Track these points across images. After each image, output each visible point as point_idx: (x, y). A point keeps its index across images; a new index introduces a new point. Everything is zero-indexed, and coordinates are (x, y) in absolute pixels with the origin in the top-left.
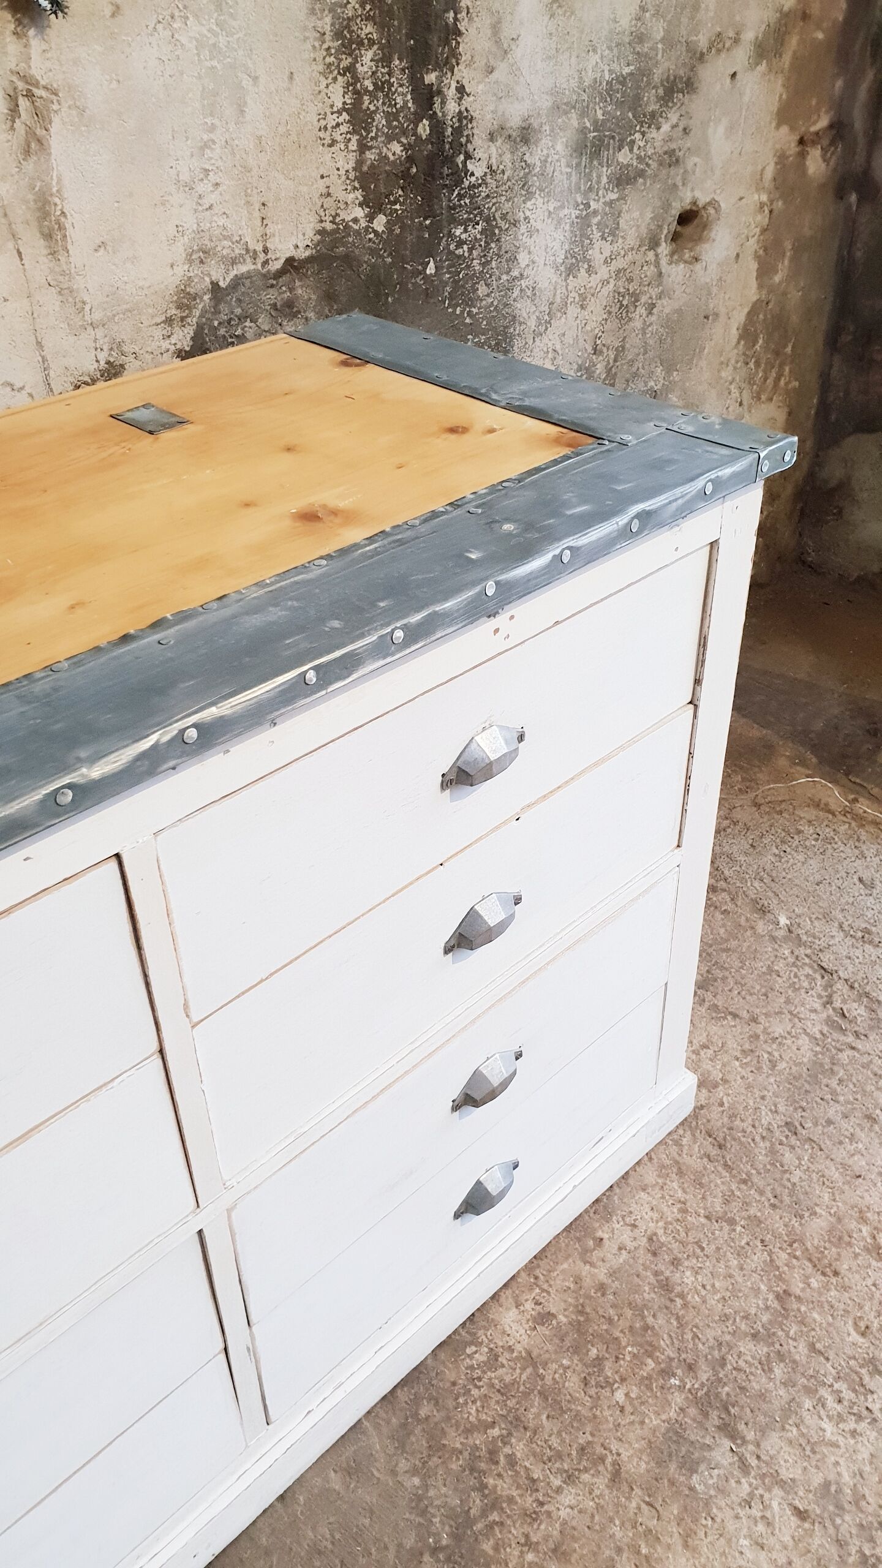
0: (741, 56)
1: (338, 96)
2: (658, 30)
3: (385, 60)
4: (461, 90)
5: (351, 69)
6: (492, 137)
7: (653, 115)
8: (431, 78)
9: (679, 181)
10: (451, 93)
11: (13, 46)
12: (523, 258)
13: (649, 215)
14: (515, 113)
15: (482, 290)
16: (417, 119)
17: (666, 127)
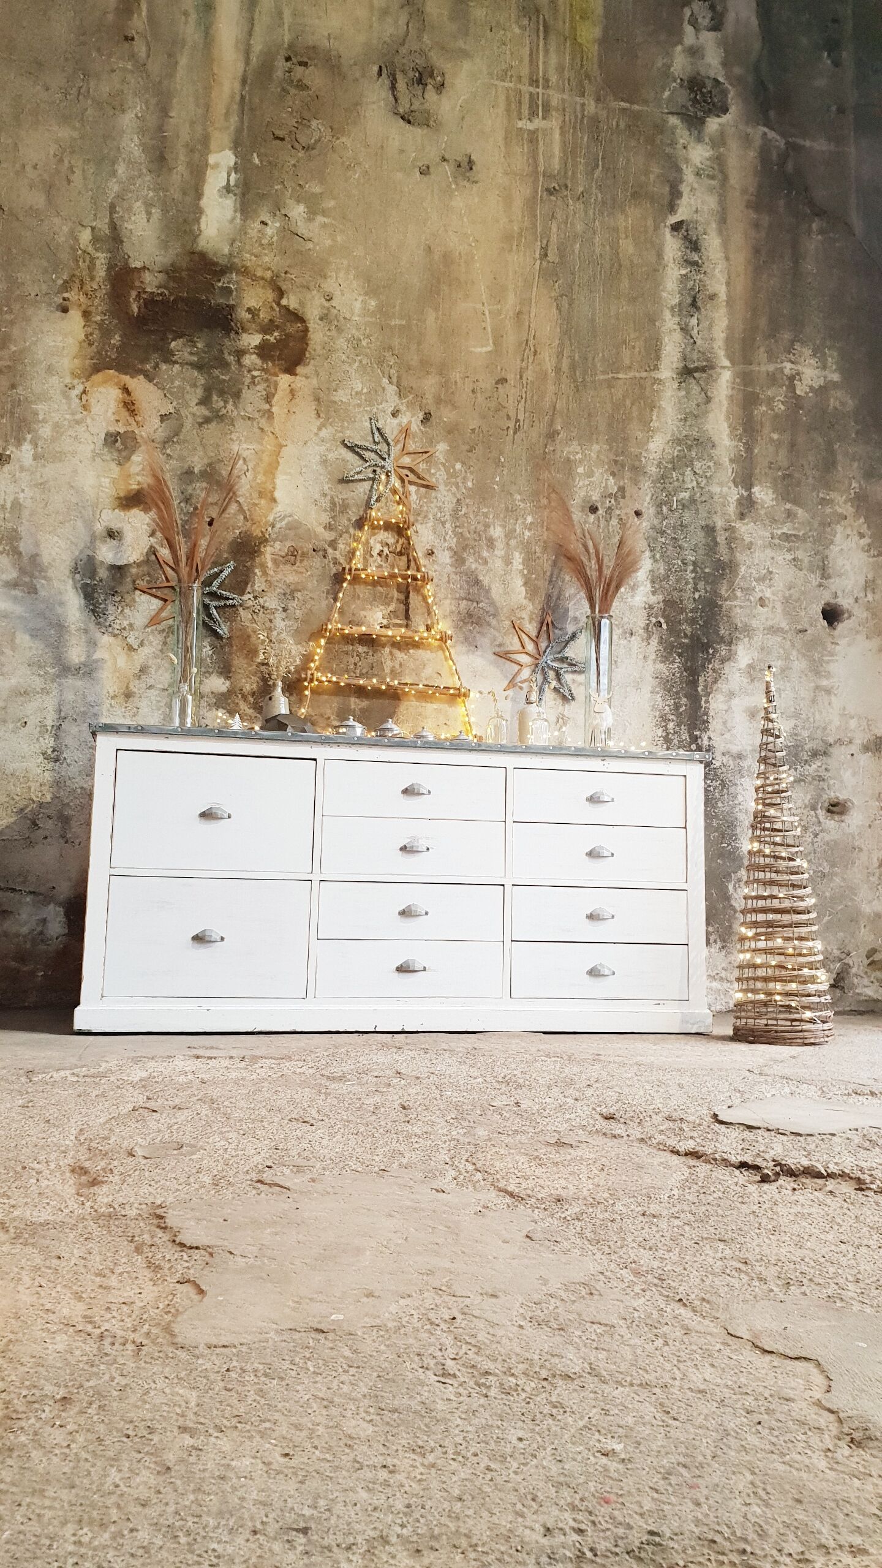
0: (853, 749)
1: (660, 732)
2: (805, 734)
3: (679, 725)
4: (710, 738)
5: (665, 726)
6: (723, 754)
7: (806, 761)
8: (697, 733)
9: (825, 787)
10: (705, 738)
11: (561, 708)
12: (740, 798)
13: (809, 797)
14: (735, 749)
15: (720, 804)
16: (690, 744)
17: (814, 766)
